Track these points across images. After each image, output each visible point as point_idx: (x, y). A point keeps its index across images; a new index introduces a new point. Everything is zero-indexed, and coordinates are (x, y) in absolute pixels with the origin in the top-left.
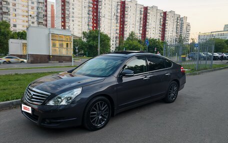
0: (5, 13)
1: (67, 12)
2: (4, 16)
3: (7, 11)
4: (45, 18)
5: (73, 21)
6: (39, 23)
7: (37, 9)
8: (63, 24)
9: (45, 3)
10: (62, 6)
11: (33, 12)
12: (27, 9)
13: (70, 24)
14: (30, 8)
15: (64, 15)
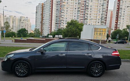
0: (86, 19)
1: (120, 14)
2: (85, 20)
3: (87, 18)
4: (106, 19)
5: (123, 19)
6: (102, 22)
7: (102, 15)
8: (116, 21)
9: (106, 11)
10: (117, 11)
11: (99, 17)
12: (96, 16)
13: (121, 21)
14: (98, 14)
15: (118, 16)
